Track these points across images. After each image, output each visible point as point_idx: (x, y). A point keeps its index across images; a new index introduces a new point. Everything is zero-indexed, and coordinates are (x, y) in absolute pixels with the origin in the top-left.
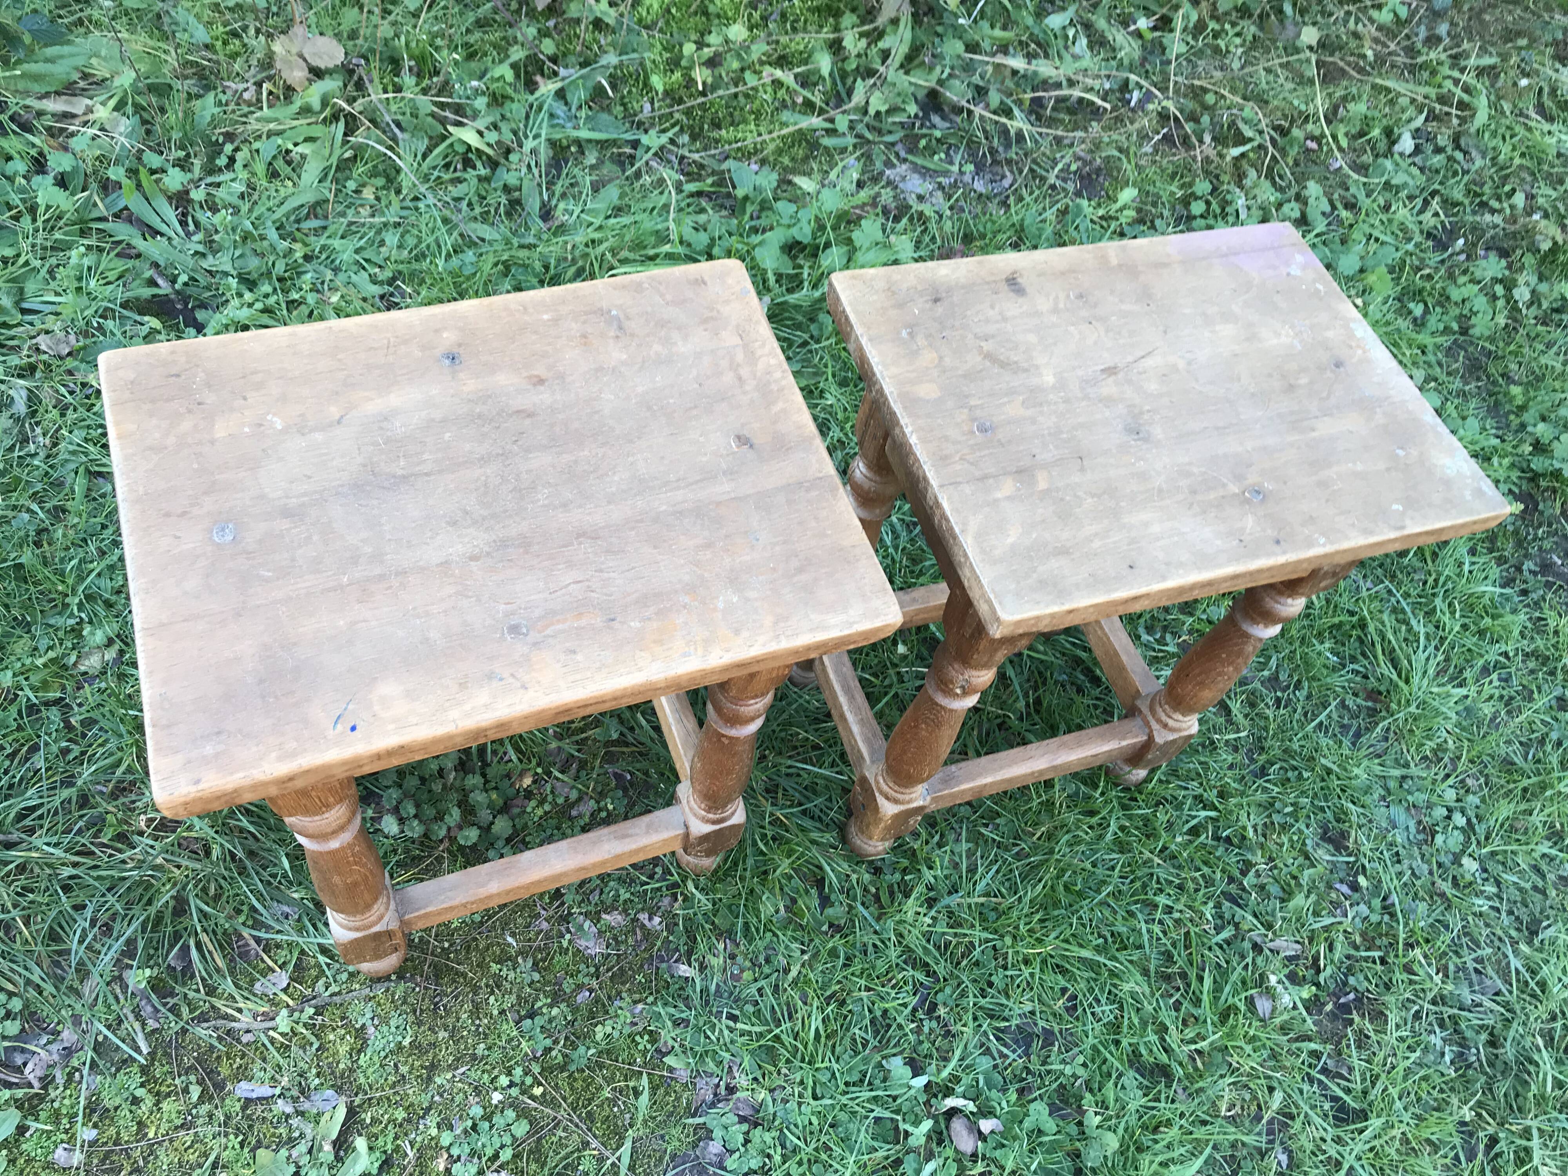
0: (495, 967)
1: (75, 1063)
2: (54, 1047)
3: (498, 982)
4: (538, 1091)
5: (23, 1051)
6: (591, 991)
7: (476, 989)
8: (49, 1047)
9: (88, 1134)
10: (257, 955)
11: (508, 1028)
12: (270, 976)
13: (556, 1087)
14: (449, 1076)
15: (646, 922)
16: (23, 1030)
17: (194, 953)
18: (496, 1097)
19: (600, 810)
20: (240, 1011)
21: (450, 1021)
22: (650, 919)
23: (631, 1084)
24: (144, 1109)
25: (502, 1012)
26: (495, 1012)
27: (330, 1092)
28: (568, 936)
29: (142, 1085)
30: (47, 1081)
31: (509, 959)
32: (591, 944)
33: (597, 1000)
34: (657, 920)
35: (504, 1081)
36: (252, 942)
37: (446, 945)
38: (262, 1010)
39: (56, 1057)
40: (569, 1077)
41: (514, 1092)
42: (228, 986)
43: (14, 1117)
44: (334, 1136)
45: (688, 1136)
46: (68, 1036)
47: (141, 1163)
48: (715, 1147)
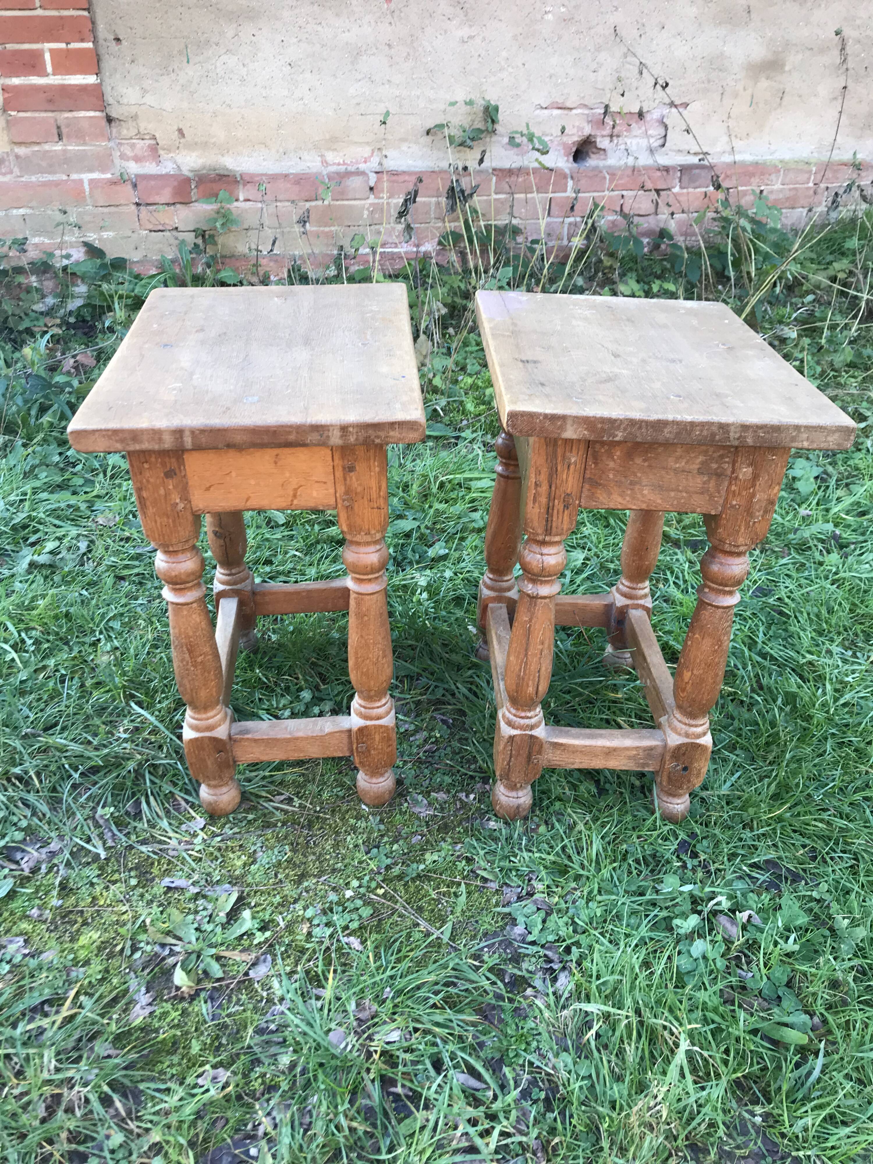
0: (352, 821)
1: (55, 861)
2: (44, 851)
3: (354, 829)
4: (381, 891)
5: (23, 851)
6: (422, 836)
7: (337, 834)
8: (41, 850)
9: (55, 902)
10: (186, 810)
11: (360, 855)
12: (193, 822)
13: (395, 890)
14: (314, 881)
15: (464, 798)
16: (25, 839)
17: (144, 805)
18: (349, 894)
19: (430, 738)
20: (170, 838)
21: (318, 850)
22: (467, 796)
23: (453, 890)
24: (98, 889)
25: (356, 846)
26: (351, 846)
27: (227, 886)
28: (406, 805)
29: (98, 876)
30: (35, 870)
31: (363, 816)
32: (423, 810)
33: (428, 842)
34: (472, 796)
35: (355, 883)
36: (183, 803)
37: (318, 809)
38: (184, 839)
39: (44, 856)
40: (405, 885)
41: (362, 890)
42: (164, 823)
43: (8, 885)
44: (228, 910)
45: (496, 922)
46: (54, 846)
47: (90, 920)
48: (519, 930)
